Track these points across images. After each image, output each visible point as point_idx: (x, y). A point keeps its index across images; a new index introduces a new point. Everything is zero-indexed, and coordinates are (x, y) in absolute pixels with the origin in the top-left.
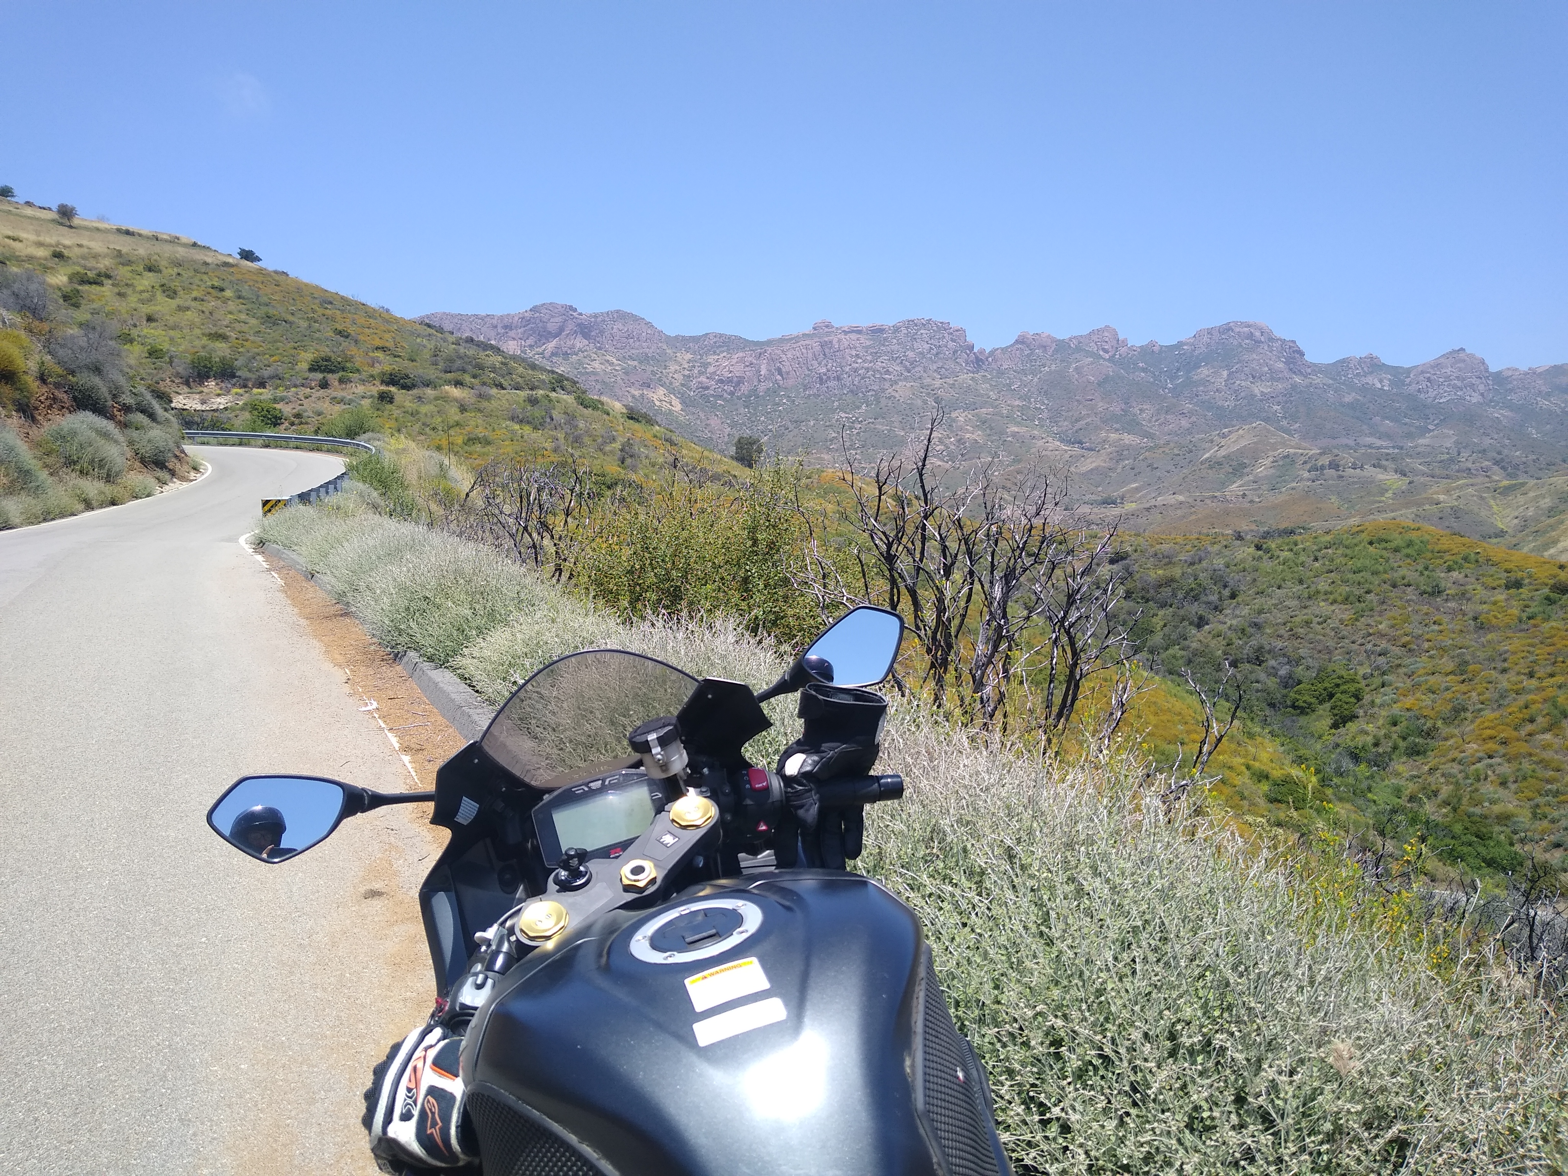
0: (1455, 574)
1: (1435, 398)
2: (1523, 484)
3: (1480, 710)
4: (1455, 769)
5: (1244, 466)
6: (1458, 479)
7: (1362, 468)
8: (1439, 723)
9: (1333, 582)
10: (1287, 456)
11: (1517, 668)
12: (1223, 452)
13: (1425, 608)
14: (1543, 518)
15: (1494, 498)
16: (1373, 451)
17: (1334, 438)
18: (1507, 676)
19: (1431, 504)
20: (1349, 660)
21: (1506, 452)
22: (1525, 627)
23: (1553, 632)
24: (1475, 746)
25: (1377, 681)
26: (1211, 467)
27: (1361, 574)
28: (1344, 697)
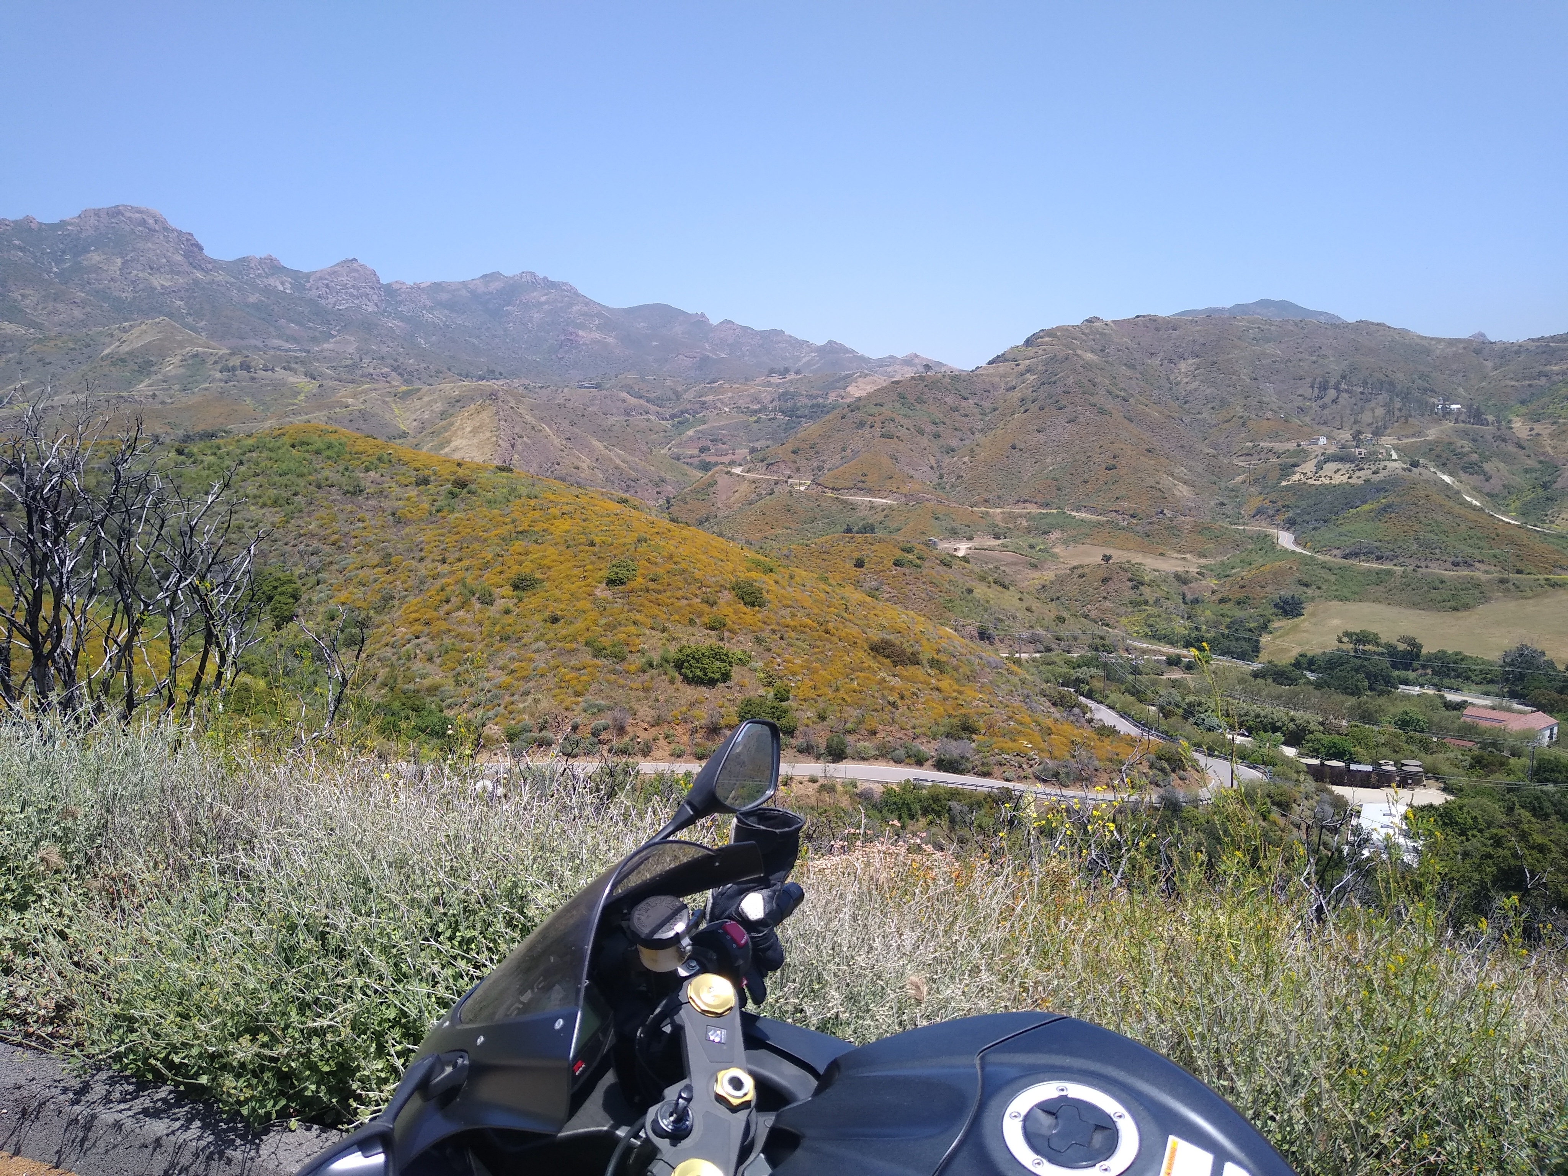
0: (372, 474)
1: (335, 305)
2: (419, 390)
3: (406, 596)
4: (388, 652)
5: (150, 364)
6: (363, 383)
7: (273, 370)
8: (372, 613)
9: (261, 486)
10: (196, 355)
11: (432, 556)
12: (125, 348)
13: (349, 507)
14: (437, 421)
15: (396, 403)
16: (283, 353)
17: (242, 339)
18: (424, 564)
19: (341, 407)
20: (284, 562)
21: (401, 359)
22: (435, 519)
23: (458, 522)
24: (404, 630)
25: (312, 580)
26: (114, 364)
27: (288, 477)
28: (283, 599)
